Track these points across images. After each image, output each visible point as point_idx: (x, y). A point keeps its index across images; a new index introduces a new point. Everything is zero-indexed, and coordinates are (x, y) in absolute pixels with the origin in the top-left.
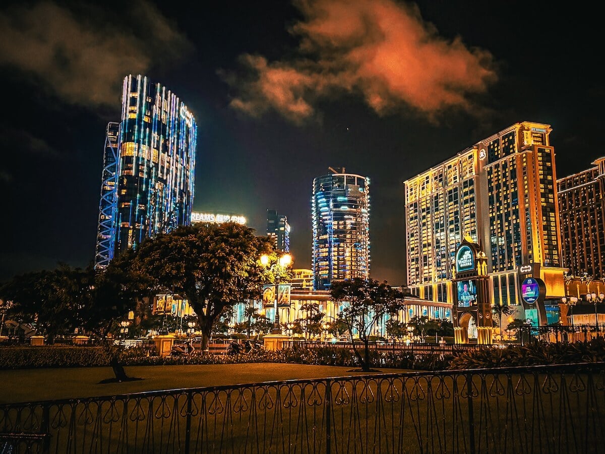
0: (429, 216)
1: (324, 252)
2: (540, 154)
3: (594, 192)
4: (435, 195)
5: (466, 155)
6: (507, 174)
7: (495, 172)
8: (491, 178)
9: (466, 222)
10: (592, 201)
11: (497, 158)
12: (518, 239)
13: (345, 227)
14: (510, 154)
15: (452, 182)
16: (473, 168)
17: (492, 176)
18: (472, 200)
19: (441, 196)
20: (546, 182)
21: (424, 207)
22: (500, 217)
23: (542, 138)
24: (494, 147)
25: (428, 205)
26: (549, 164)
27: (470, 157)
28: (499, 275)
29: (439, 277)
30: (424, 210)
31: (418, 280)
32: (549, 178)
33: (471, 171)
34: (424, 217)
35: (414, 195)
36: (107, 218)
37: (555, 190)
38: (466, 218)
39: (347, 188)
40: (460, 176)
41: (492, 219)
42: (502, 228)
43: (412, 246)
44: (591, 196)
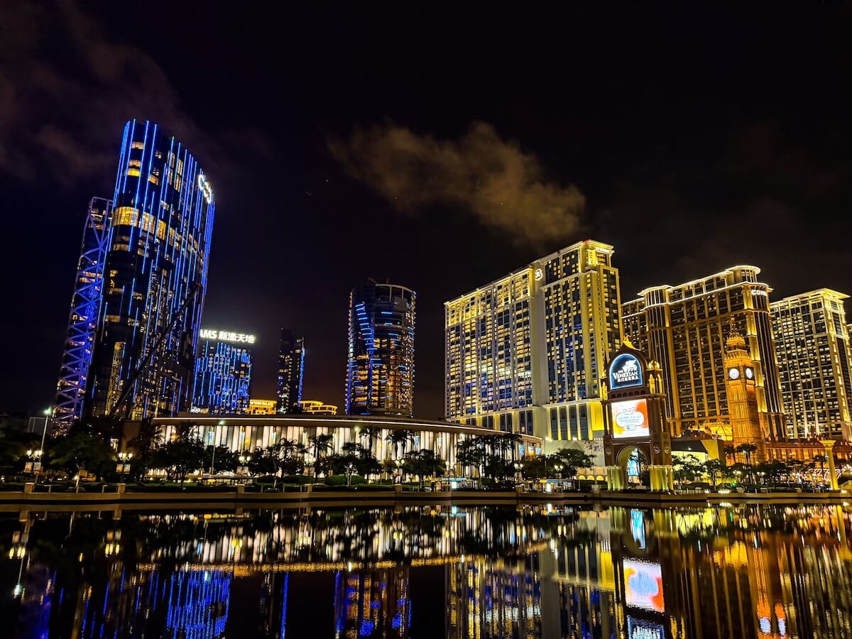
0: (474, 340)
1: (363, 375)
2: (605, 276)
3: (639, 324)
4: (482, 317)
5: (521, 274)
6: (569, 296)
7: (555, 294)
8: (549, 300)
9: (518, 348)
10: (636, 334)
11: (556, 279)
12: (581, 367)
13: (389, 346)
14: (572, 274)
15: (503, 304)
16: (529, 289)
17: (550, 297)
18: (526, 323)
19: (489, 319)
20: (611, 305)
21: (469, 331)
22: (559, 342)
23: (606, 258)
24: (553, 267)
25: (474, 329)
26: (613, 287)
27: (525, 277)
28: (558, 406)
29: (485, 409)
30: (467, 335)
31: (459, 412)
32: (614, 301)
33: (525, 292)
34: (468, 342)
35: (455, 318)
36: (81, 319)
37: (620, 315)
38: (518, 343)
39: (393, 301)
40: (513, 297)
41: (550, 345)
42: (561, 355)
43: (452, 374)
44: (635, 328)
